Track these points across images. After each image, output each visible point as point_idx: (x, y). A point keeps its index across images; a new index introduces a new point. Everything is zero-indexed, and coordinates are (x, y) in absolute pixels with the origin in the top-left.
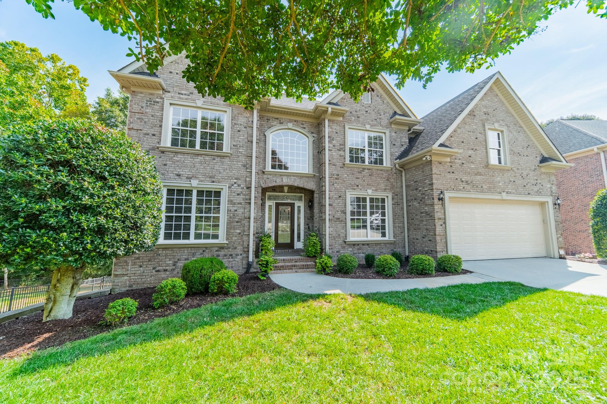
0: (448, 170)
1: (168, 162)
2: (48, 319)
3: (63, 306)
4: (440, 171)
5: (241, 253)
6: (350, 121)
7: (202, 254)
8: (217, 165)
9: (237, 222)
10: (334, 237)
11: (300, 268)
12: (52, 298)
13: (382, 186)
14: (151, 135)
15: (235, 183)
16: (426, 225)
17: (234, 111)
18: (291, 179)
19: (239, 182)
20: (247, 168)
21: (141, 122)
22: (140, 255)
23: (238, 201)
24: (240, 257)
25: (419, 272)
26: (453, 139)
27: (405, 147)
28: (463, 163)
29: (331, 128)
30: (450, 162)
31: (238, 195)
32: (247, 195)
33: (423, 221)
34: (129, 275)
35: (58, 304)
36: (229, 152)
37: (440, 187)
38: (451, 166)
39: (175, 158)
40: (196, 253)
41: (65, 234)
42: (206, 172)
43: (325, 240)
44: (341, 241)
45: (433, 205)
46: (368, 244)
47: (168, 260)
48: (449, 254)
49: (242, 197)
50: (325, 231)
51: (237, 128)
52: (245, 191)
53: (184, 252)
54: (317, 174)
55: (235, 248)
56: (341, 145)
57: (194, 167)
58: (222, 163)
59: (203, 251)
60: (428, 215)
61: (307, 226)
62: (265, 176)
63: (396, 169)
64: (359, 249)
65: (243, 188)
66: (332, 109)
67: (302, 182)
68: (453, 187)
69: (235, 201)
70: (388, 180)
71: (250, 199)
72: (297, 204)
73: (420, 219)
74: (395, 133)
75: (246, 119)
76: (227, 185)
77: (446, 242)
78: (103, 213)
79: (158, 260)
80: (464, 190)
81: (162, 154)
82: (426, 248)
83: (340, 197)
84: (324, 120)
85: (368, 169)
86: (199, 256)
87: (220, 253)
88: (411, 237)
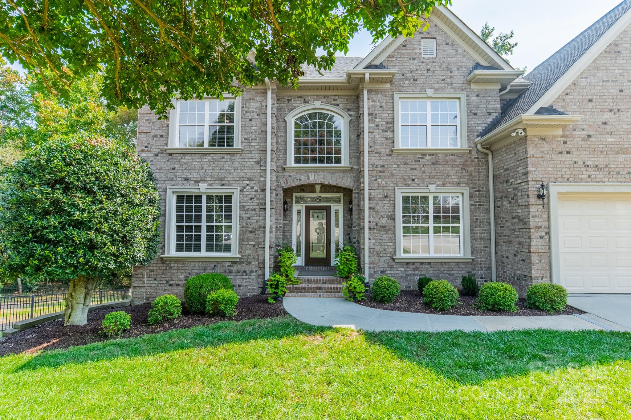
0: (560, 150)
1: (176, 166)
2: (68, 324)
3: (78, 313)
4: (542, 152)
5: (256, 269)
6: (401, 88)
7: (214, 269)
8: (227, 164)
9: (251, 232)
10: (377, 252)
11: (327, 292)
12: (70, 306)
13: (454, 178)
14: (159, 136)
15: (247, 185)
16: (518, 236)
17: (245, 96)
18: (320, 175)
19: (252, 183)
20: (261, 166)
21: (149, 123)
22: (155, 268)
23: (251, 207)
24: (254, 274)
25: (490, 307)
26: (570, 97)
27: (494, 116)
28: (589, 136)
29: (373, 101)
30: (562, 137)
31: (251, 199)
32: (261, 199)
33: (514, 230)
34: (145, 288)
35: (74, 311)
36: (240, 147)
37: (541, 177)
38: (565, 143)
39: (183, 160)
40: (207, 267)
41: (61, 248)
42: (215, 174)
43: (364, 256)
44: (387, 258)
45: (527, 206)
46: (429, 263)
47: (179, 274)
48: (555, 282)
49: (255, 201)
50: (364, 244)
51: (249, 116)
52: (259, 194)
53: (195, 266)
54: (356, 167)
55: (250, 263)
56: (387, 123)
57: (202, 169)
58: (232, 161)
59: (215, 266)
60: (521, 221)
61: (347, 237)
62: (286, 174)
63: (478, 151)
64: (414, 270)
65: (256, 191)
66: (370, 74)
67: (334, 179)
68: (567, 176)
69: (248, 207)
70: (463, 169)
71: (265, 204)
72: (334, 207)
73: (512, 227)
74: (478, 96)
75: (259, 104)
76: (239, 188)
77: (550, 263)
78: (93, 228)
79: (170, 274)
80: (589, 180)
81: (170, 157)
82: (519, 272)
83: (386, 197)
84: (363, 92)
85: (430, 155)
86: (211, 271)
87: (232, 268)
88: (500, 253)
